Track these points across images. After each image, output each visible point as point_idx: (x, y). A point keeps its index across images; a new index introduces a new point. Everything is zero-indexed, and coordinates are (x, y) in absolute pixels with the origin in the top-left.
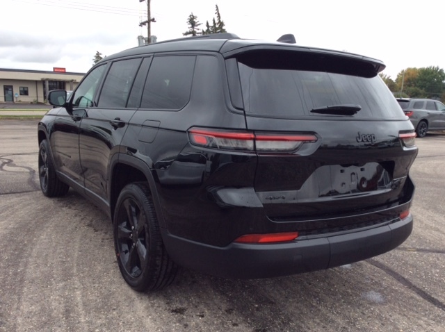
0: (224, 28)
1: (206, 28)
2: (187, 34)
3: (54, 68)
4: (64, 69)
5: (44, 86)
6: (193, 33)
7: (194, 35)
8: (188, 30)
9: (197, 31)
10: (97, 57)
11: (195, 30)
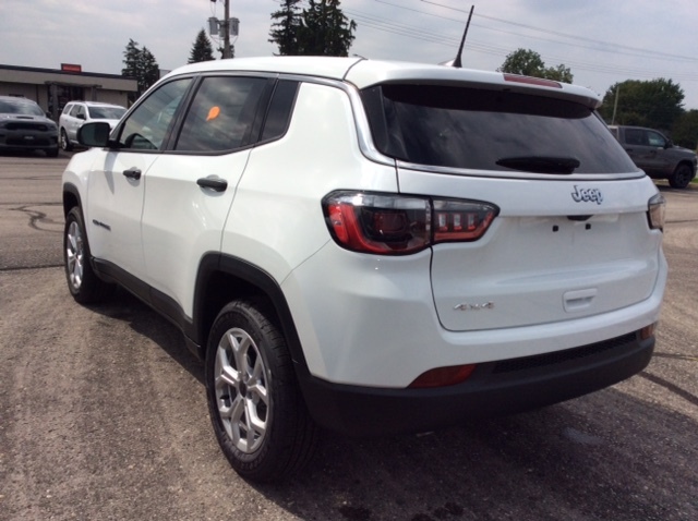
0: (338, 7)
1: (310, 7)
2: (277, 15)
3: (63, 65)
4: (79, 67)
5: (49, 95)
6: (289, 14)
7: (290, 18)
8: (281, 9)
9: (296, 12)
10: (129, 49)
11: (292, 9)
